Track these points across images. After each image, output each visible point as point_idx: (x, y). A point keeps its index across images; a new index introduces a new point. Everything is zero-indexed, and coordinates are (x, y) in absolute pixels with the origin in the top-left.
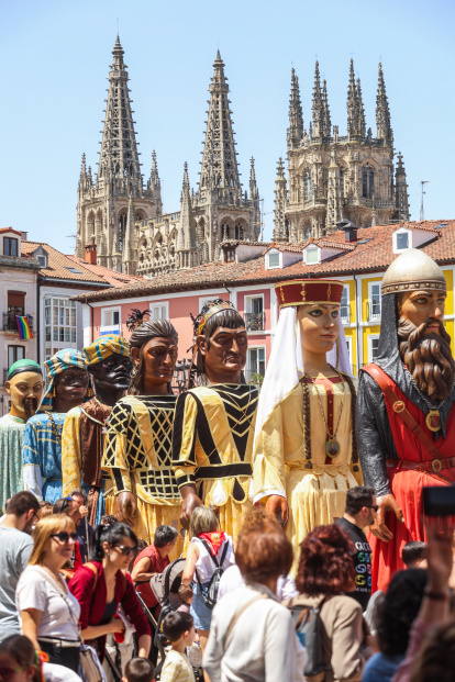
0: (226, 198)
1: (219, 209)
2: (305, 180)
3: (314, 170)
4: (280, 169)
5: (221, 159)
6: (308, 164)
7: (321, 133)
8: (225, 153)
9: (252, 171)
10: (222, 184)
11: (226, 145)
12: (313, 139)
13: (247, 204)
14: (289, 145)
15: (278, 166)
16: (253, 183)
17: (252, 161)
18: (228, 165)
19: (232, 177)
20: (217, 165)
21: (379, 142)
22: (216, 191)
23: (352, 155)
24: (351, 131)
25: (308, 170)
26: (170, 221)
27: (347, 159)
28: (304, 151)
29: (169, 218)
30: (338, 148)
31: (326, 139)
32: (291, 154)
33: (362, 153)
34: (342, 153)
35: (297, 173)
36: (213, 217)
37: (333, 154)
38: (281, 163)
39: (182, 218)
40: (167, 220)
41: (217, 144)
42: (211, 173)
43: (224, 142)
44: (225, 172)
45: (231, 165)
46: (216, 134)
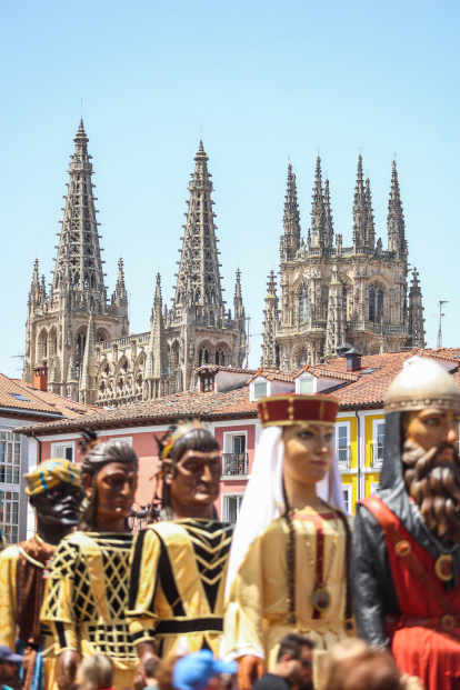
0: (205, 317)
1: (197, 330)
2: (300, 299)
3: (312, 286)
4: (272, 284)
5: (201, 272)
6: (304, 279)
7: (321, 243)
8: (206, 264)
9: (238, 287)
10: (201, 301)
11: (208, 255)
12: (311, 249)
13: (230, 325)
14: (282, 257)
15: (269, 280)
16: (238, 300)
17: (238, 274)
18: (209, 279)
19: (213, 293)
20: (195, 278)
21: (391, 255)
22: (193, 309)
23: (357, 269)
24: (357, 241)
25: (304, 286)
26: (138, 343)
27: (352, 275)
28: (301, 264)
29: (137, 339)
30: (341, 261)
31: (327, 251)
32: (284, 267)
33: (370, 268)
34: (346, 267)
35: (291, 290)
36: (190, 340)
37: (335, 268)
38: (273, 277)
39: (151, 339)
40: (134, 342)
41: (197, 253)
42: (189, 288)
43: (205, 250)
44: (205, 287)
45: (212, 278)
46: (195, 241)
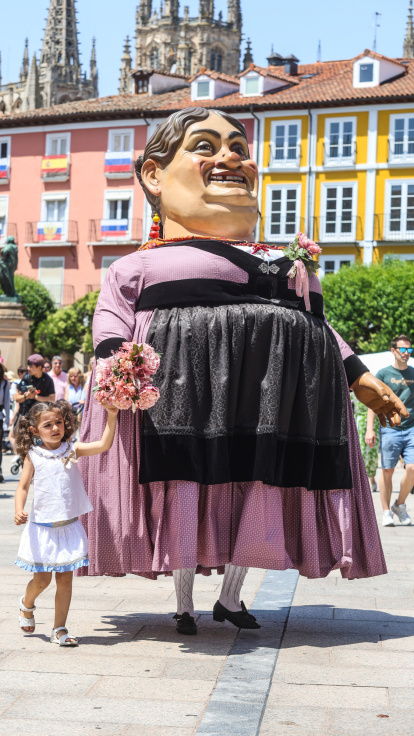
0: (66, 76)
1: (58, 86)
2: (152, 59)
3: (162, 49)
4: (127, 47)
5: (62, 37)
6: (156, 43)
7: (172, 12)
8: (67, 31)
9: (93, 51)
10: (62, 62)
11: (69, 24)
12: (163, 17)
13: (86, 83)
14: (138, 23)
15: (125, 43)
16: (93, 63)
17: (94, 41)
18: (69, 44)
19: (73, 56)
20: (58, 42)
21: (230, 25)
22: (56, 69)
23: (202, 36)
24: (202, 12)
25: (155, 49)
26: (15, 90)
27: (197, 40)
28: (153, 30)
29: (14, 87)
30: (188, 28)
31: (176, 19)
32: (139, 32)
33: (212, 35)
34: (192, 34)
35: (144, 51)
36: (52, 95)
37: (182, 34)
38: (128, 41)
39: (27, 87)
40: (12, 89)
41: (60, 22)
42: (53, 50)
43: (67, 20)
44: (66, 50)
45: (71, 43)
46: (58, 12)
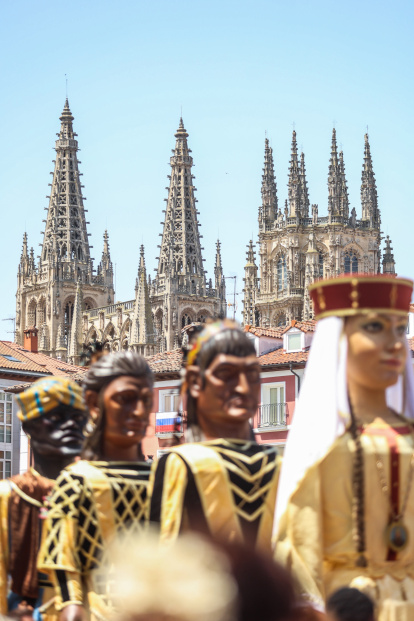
0: (187, 287)
1: (179, 299)
2: (278, 267)
3: (289, 255)
4: (251, 254)
5: (182, 243)
6: (282, 248)
7: (298, 213)
8: (187, 235)
9: (218, 257)
10: (183, 271)
11: (189, 227)
12: (288, 219)
13: (211, 294)
14: (261, 227)
15: (248, 250)
16: (218, 270)
17: (218, 245)
18: (190, 250)
19: (195, 263)
20: (177, 249)
21: (365, 224)
22: (176, 279)
23: (333, 238)
24: (332, 211)
25: (283, 255)
26: (124, 310)
27: (327, 243)
28: (278, 233)
29: (122, 307)
30: (317, 230)
31: (303, 220)
32: (263, 236)
33: (345, 236)
34: (322, 236)
35: (269, 258)
36: (173, 309)
37: (311, 237)
38: (252, 247)
39: (136, 307)
40: (120, 310)
41: (178, 225)
42: (171, 258)
43: (186, 222)
44: (187, 257)
45: (193, 248)
46: (177, 214)
